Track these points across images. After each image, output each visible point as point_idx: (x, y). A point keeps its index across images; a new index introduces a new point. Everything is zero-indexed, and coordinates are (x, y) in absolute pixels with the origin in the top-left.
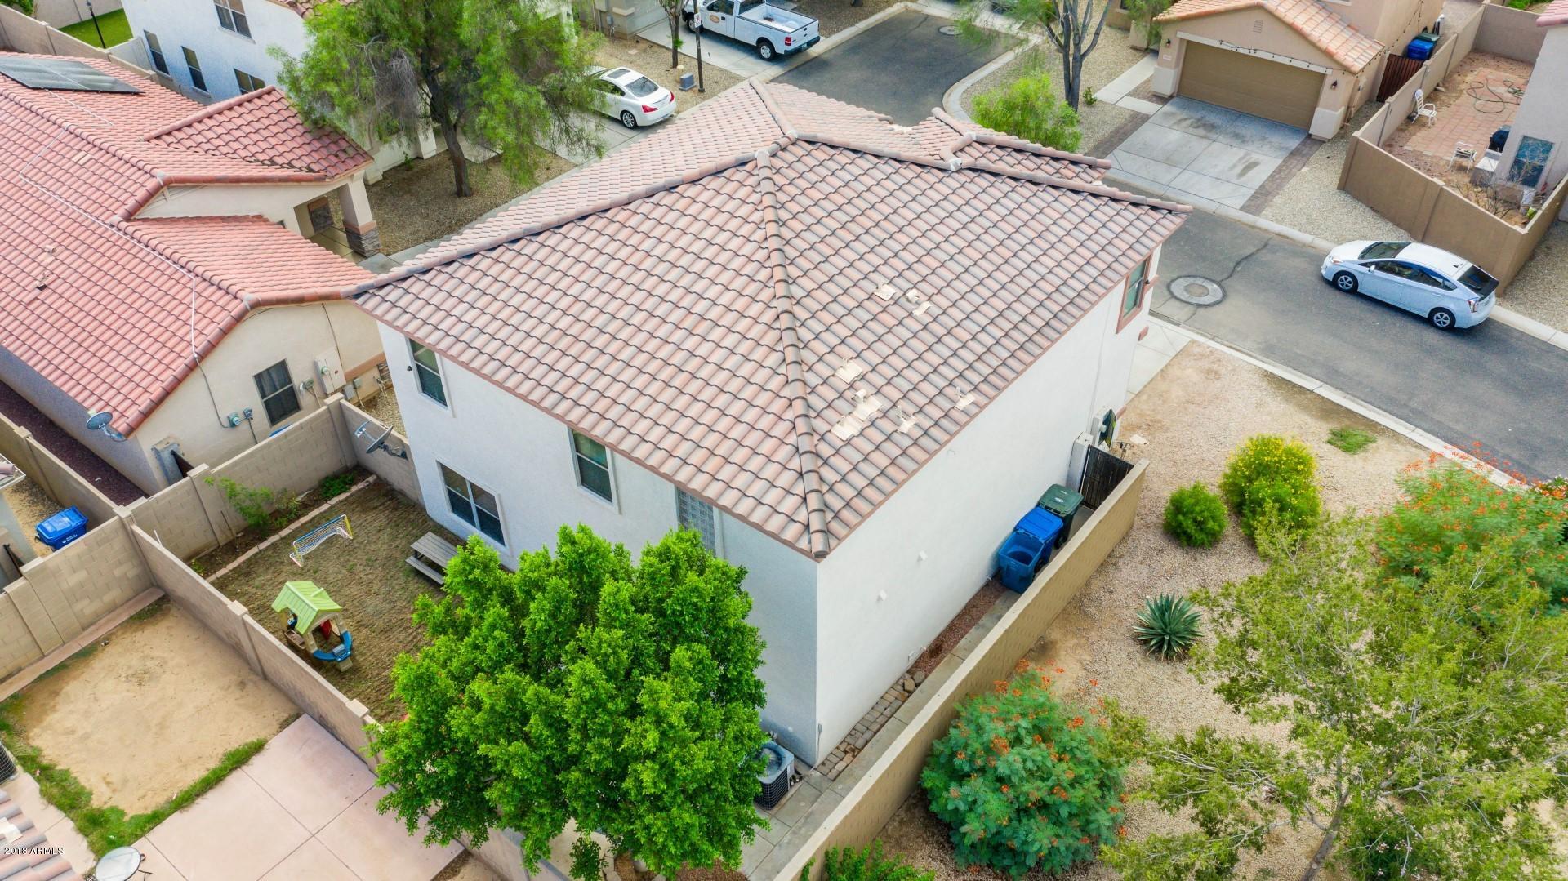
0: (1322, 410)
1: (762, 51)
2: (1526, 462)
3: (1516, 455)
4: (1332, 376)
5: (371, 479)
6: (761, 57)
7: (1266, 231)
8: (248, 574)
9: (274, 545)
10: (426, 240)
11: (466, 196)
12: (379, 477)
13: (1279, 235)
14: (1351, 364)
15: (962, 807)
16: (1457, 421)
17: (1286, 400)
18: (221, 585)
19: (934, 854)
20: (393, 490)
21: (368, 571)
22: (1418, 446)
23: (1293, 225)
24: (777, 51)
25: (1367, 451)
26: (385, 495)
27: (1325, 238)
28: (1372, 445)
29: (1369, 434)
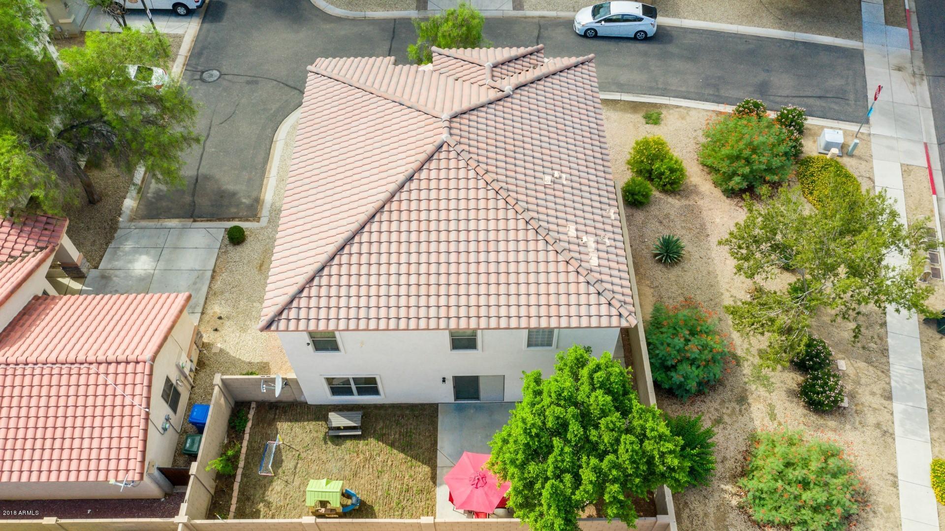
0: (631, 108)
1: (179, 11)
2: (717, 94)
3: (711, 92)
4: (622, 88)
5: (253, 405)
6: (178, 15)
7: (533, 17)
8: (248, 499)
9: (243, 475)
10: (107, 244)
11: (98, 201)
12: (258, 403)
13: (540, 17)
14: (624, 77)
15: (682, 379)
16: (681, 86)
17: (614, 110)
18: (240, 514)
19: (669, 403)
20: (272, 403)
21: (311, 453)
22: (677, 107)
23: (543, 9)
24: (190, 7)
25: (662, 120)
26: (271, 409)
27: (561, 10)
28: (662, 116)
29: (657, 111)
